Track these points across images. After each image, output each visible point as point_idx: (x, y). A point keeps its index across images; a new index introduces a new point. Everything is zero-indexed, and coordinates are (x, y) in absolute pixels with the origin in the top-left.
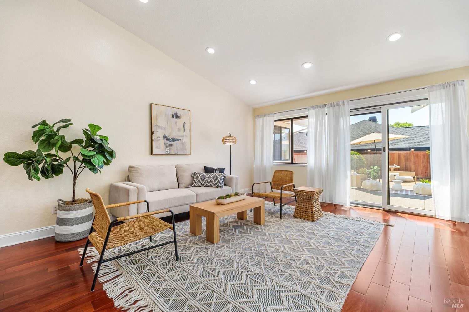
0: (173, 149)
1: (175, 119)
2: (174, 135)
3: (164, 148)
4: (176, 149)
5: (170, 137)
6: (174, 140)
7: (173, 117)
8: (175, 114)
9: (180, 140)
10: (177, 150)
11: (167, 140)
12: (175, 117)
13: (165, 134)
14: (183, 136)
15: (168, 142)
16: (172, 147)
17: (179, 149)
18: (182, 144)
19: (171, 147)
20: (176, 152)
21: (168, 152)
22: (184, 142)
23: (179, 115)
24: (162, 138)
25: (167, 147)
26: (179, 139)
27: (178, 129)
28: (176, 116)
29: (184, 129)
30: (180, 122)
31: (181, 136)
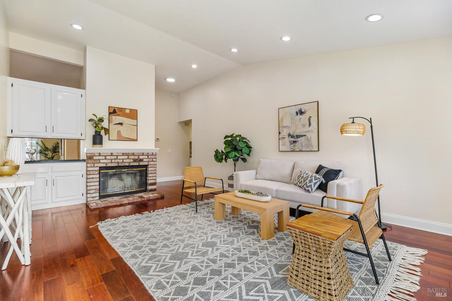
0: (298, 146)
1: (299, 116)
2: (298, 132)
3: (289, 145)
4: (300, 145)
5: (294, 134)
6: (298, 136)
7: (297, 114)
8: (299, 111)
9: (305, 136)
10: (302, 146)
11: (291, 137)
12: (299, 114)
13: (289, 133)
14: (309, 131)
15: (293, 139)
16: (297, 144)
17: (303, 146)
18: (308, 140)
19: (295, 144)
20: (300, 148)
21: (292, 149)
22: (309, 137)
23: (303, 111)
24: (287, 137)
25: (291, 144)
26: (303, 135)
27: (303, 125)
28: (301, 113)
29: (310, 124)
30: (305, 117)
31: (306, 132)
